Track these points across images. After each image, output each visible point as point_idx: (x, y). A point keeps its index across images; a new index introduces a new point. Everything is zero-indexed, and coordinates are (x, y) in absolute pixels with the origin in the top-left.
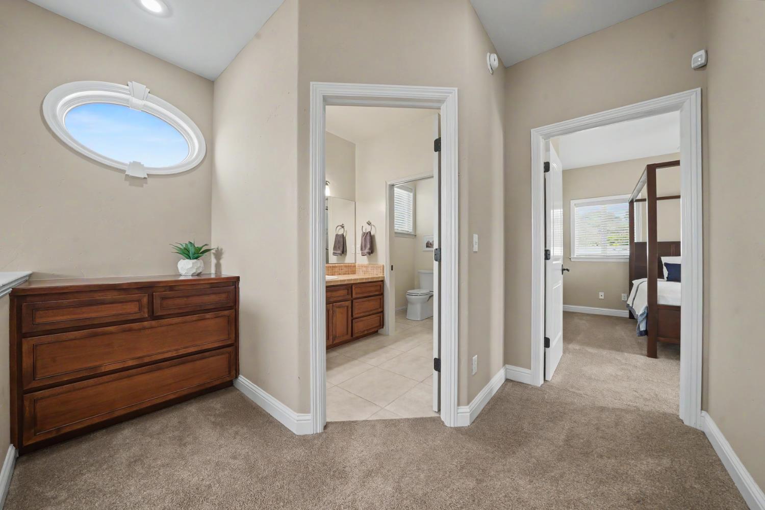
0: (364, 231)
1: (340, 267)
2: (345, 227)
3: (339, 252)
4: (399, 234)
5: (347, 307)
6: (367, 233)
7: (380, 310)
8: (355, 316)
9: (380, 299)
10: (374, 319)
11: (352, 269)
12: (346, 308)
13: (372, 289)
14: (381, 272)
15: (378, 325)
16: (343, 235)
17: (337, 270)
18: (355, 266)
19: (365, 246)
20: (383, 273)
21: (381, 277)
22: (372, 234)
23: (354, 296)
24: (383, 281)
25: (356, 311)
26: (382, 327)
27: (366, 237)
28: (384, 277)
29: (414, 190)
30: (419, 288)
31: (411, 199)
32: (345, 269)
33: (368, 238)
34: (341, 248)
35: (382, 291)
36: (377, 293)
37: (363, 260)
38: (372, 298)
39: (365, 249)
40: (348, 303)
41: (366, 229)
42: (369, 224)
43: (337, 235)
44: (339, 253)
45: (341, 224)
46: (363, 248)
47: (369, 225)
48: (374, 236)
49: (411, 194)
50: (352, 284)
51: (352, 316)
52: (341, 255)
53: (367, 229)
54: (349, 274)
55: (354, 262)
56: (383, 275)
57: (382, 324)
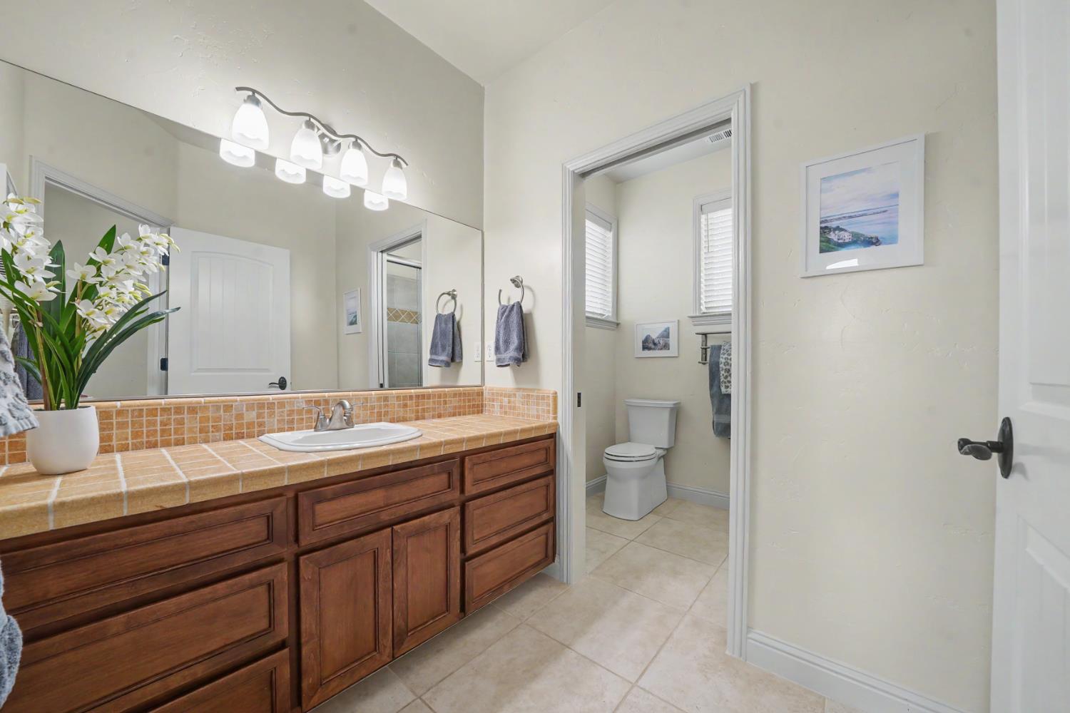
0: (504, 302)
1: (440, 396)
2: (457, 299)
3: (444, 357)
4: (595, 321)
5: (447, 528)
6: (513, 305)
7: (545, 517)
8: (471, 550)
9: (547, 486)
10: (530, 546)
11: (473, 402)
12: (441, 532)
13: (526, 460)
14: (548, 412)
15: (540, 556)
16: (453, 316)
17: (429, 404)
18: (481, 394)
19: (507, 342)
20: (555, 412)
21: (550, 426)
22: (525, 310)
23: (470, 490)
24: (553, 436)
25: (474, 534)
26: (551, 559)
27: (508, 316)
28: (557, 425)
29: (614, 226)
30: (628, 439)
31: (610, 245)
32: (455, 402)
33: (515, 318)
34: (449, 349)
35: (552, 464)
36: (538, 471)
37: (501, 379)
38: (524, 487)
39: (507, 349)
40: (450, 516)
41: (509, 299)
42: (516, 282)
43: (439, 317)
44: (442, 361)
45: (450, 289)
46: (502, 348)
47: (517, 286)
48: (530, 314)
49: (610, 235)
50: (463, 456)
51: (463, 550)
52: (447, 364)
53: (513, 295)
54: (464, 414)
55: (479, 383)
56: (555, 418)
57: (550, 551)
